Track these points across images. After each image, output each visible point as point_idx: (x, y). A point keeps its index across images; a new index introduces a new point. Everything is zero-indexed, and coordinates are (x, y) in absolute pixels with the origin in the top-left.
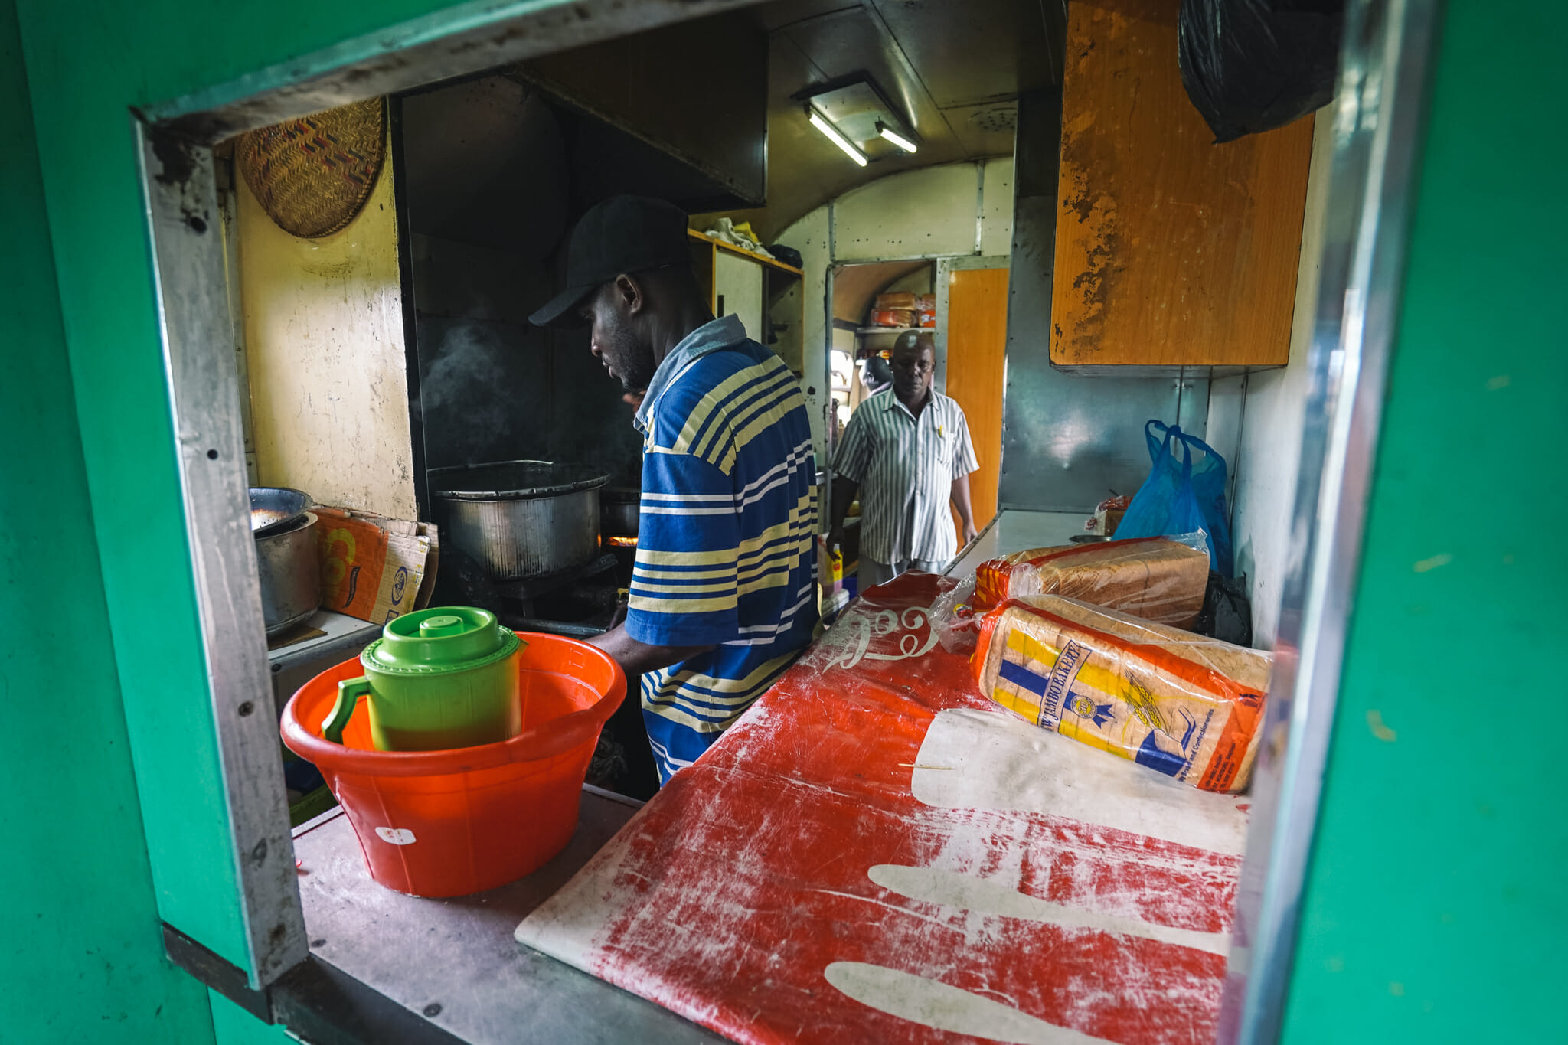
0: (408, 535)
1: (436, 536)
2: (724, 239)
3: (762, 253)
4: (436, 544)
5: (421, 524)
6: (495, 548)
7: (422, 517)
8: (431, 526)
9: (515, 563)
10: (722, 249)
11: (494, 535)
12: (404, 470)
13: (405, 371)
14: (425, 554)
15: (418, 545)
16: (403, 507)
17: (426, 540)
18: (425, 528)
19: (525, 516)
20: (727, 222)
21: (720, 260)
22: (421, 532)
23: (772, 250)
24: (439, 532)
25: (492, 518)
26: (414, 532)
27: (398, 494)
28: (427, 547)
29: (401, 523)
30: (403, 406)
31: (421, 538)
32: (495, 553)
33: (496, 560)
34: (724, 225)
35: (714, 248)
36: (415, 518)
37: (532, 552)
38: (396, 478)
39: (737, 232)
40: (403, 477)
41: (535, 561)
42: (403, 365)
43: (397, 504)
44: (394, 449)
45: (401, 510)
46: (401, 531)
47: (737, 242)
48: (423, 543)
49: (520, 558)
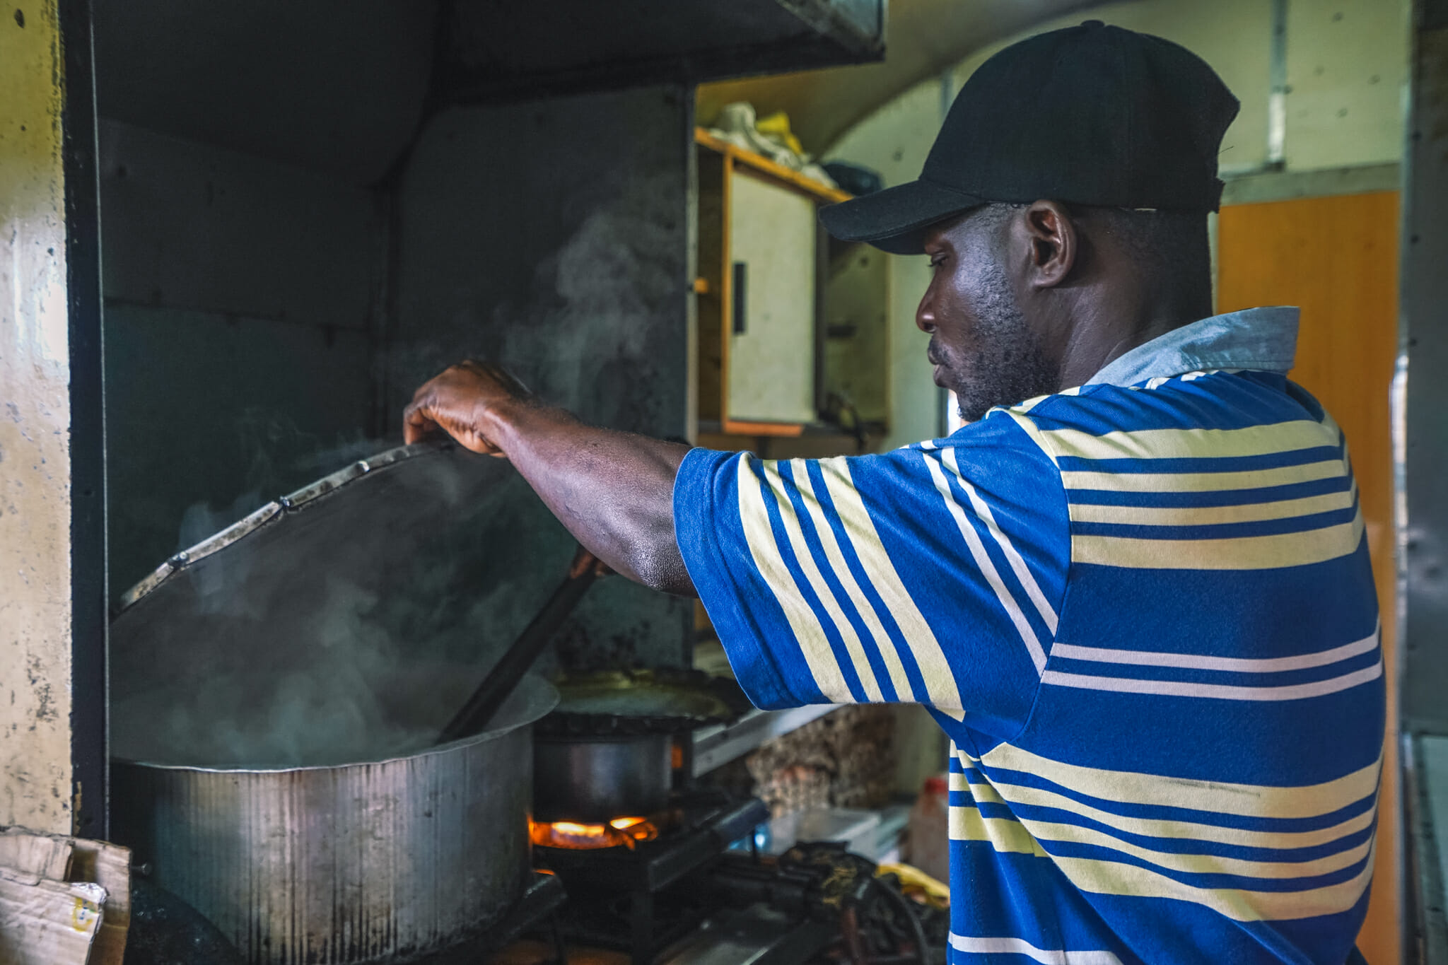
0: (42, 876)
1: (125, 879)
2: (738, 143)
3: (814, 176)
4: (122, 897)
5: (86, 844)
6: (275, 895)
7: (85, 825)
8: (111, 849)
9: (326, 931)
10: (741, 166)
11: (274, 858)
12: (45, 694)
13: (66, 436)
14: (88, 936)
15: (70, 908)
16: (32, 796)
17: (95, 894)
18: (93, 855)
19: (361, 803)
20: (744, 112)
21: (740, 188)
22: (80, 869)
23: (834, 171)
24: (134, 862)
25: (274, 812)
26: (59, 869)
27: (23, 758)
28: (96, 915)
29: (25, 841)
30: (54, 527)
31: (80, 889)
32: (276, 908)
33: (277, 925)
34: (736, 119)
35: (728, 165)
36: (65, 825)
37: (373, 898)
38: (19, 715)
39: (764, 133)
40: (41, 714)
41: (380, 923)
42: (62, 418)
43: (16, 787)
44: (23, 637)
45: (29, 803)
46: (24, 864)
47: (768, 155)
48: (85, 903)
49: (340, 915)
